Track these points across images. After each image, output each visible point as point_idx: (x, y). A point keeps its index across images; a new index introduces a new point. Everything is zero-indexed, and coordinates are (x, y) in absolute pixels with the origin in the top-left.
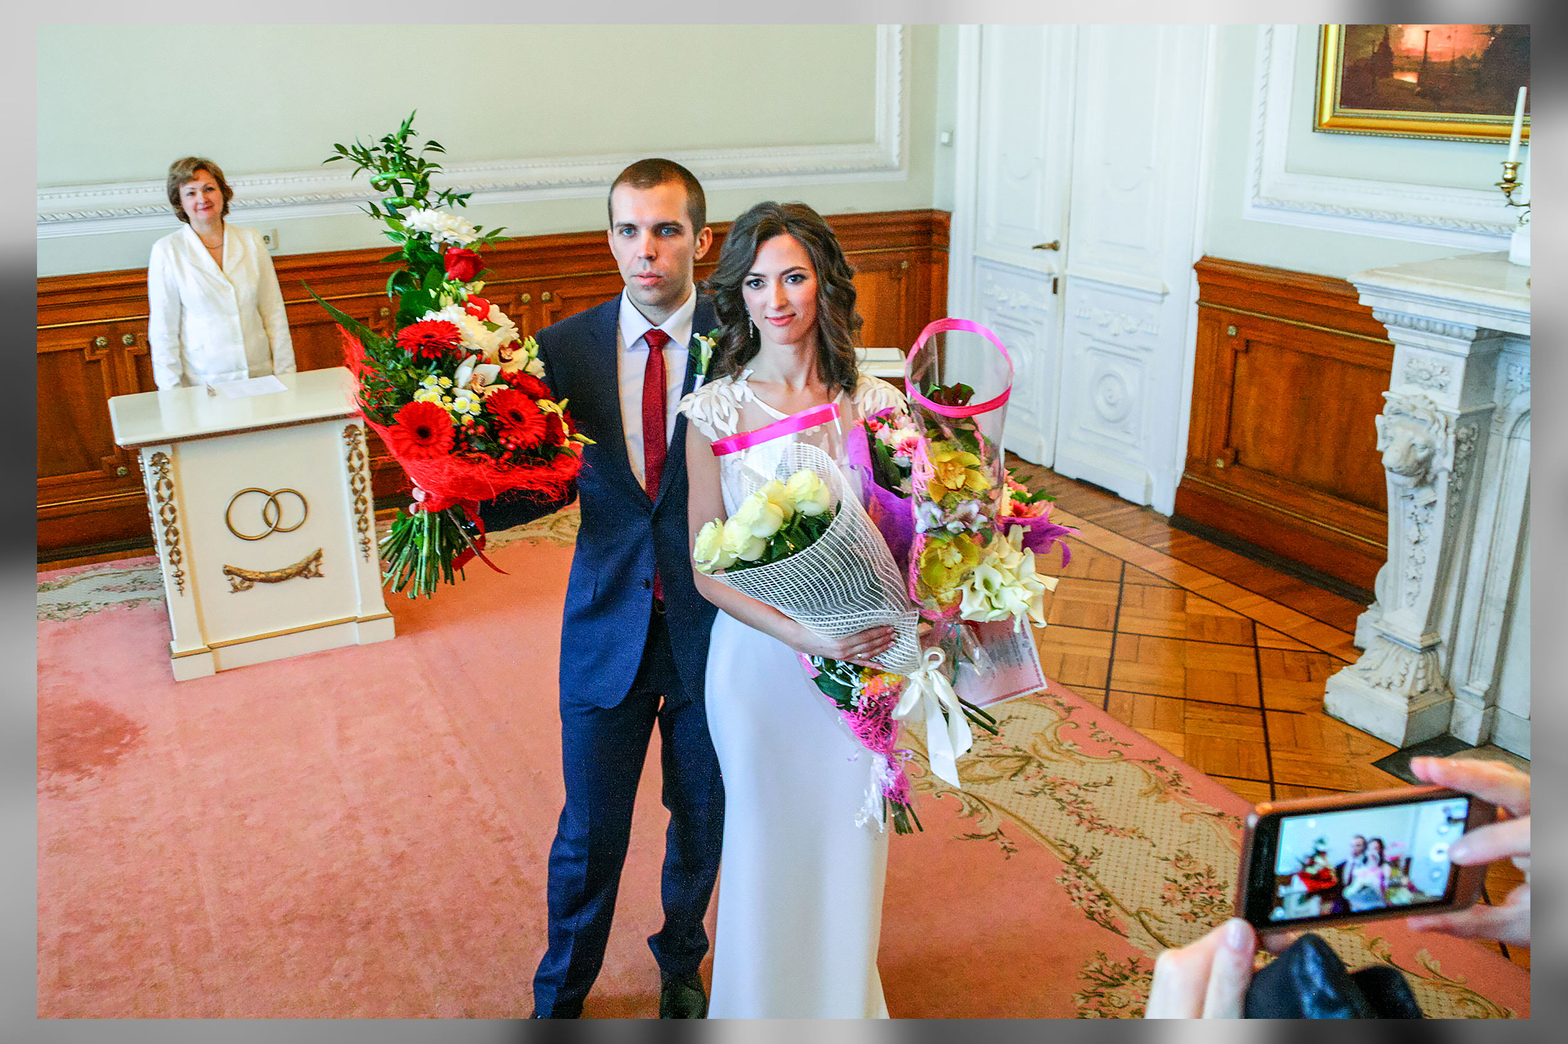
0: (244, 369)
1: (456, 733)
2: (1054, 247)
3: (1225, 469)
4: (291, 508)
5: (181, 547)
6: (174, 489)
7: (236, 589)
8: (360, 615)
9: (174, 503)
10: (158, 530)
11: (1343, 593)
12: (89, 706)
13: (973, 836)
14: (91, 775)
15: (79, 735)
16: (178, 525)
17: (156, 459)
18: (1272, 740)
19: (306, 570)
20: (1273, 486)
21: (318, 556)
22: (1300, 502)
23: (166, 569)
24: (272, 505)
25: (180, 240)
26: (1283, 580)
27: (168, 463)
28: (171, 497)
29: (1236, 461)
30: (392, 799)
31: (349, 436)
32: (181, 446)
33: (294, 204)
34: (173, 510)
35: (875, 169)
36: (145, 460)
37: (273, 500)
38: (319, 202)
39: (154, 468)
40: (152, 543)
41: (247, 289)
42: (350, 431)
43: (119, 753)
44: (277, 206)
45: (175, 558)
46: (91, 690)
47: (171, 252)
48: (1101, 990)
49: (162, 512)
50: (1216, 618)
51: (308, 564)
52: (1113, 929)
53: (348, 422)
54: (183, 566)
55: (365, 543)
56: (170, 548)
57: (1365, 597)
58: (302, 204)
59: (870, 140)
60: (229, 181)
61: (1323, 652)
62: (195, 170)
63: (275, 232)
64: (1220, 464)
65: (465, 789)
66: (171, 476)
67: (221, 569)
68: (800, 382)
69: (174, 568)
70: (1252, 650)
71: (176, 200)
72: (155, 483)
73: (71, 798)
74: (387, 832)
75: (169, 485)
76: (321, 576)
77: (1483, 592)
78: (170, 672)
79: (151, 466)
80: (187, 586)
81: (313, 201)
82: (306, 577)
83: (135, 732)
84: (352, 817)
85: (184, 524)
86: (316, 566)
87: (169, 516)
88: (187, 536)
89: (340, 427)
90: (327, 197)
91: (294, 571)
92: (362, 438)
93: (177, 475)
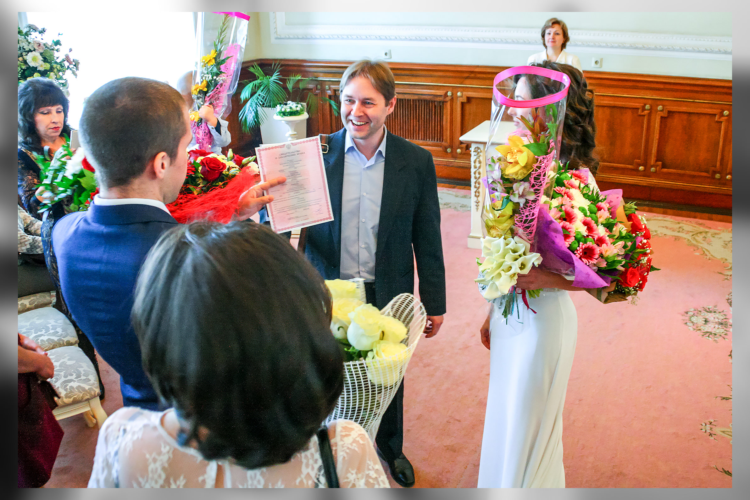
5: (480, 190)
6: (482, 164)
9: (480, 170)
10: (473, 180)
16: (480, 180)
17: (476, 149)
23: (473, 199)
27: (481, 152)
28: (480, 167)
33: (612, 47)
36: (472, 149)
38: (624, 47)
39: (475, 153)
40: (470, 186)
44: (604, 47)
45: (477, 194)
49: (475, 173)
54: (480, 199)
56: (476, 189)
58: (616, 47)
62: (553, 23)
63: (602, 59)
66: (481, 158)
69: (476, 198)
71: (543, 36)
72: (474, 159)
75: (480, 162)
80: (480, 207)
81: (622, 46)
87: (477, 176)
90: (628, 45)
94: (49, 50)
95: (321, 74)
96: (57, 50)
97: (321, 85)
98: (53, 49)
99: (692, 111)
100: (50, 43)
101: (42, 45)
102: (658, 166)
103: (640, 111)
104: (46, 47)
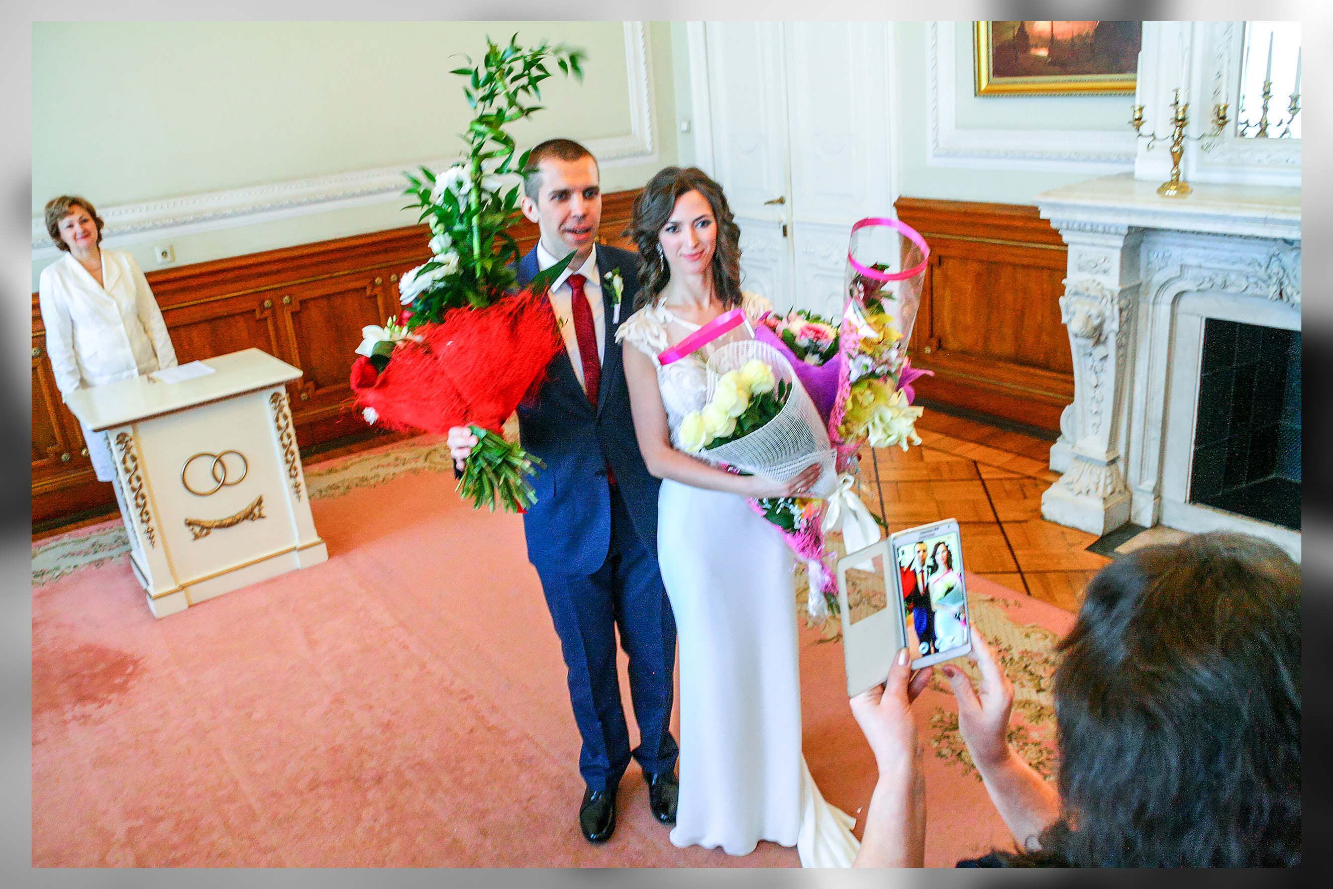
0: (133, 368)
1: (402, 625)
2: (781, 201)
3: (933, 354)
4: (234, 466)
5: (149, 508)
6: (138, 461)
7: (197, 537)
8: (299, 545)
9: (139, 472)
11: (1032, 434)
12: (88, 648)
13: (822, 641)
14: (110, 702)
15: (86, 672)
16: (144, 490)
17: (121, 438)
18: (1012, 543)
19: (250, 515)
20: (970, 362)
21: (260, 502)
22: (990, 372)
23: (138, 528)
24: (219, 466)
25: (63, 266)
26: (986, 430)
27: (131, 440)
28: (136, 468)
29: (940, 346)
30: (366, 682)
31: (274, 401)
32: (140, 425)
33: (185, 223)
34: (139, 479)
35: (635, 155)
37: (219, 460)
38: (205, 219)
39: (120, 446)
40: (118, 510)
41: (127, 302)
42: (275, 398)
43: (127, 682)
44: (171, 226)
45: (145, 518)
46: (85, 636)
47: (57, 278)
48: (946, 733)
49: (130, 481)
50: (948, 463)
51: (252, 510)
52: (941, 690)
53: (272, 391)
54: (152, 524)
55: (297, 486)
56: (139, 510)
57: (1053, 434)
59: (628, 133)
60: (99, 213)
61: (1029, 477)
62: (70, 205)
63: (171, 247)
64: (928, 350)
65: (423, 666)
66: (134, 452)
67: (183, 522)
68: (706, 302)
69: (144, 527)
70: (979, 482)
71: (55, 233)
73: (99, 722)
74: (371, 708)
75: (134, 459)
76: (263, 517)
77: (1145, 416)
78: (149, 611)
79: (118, 444)
80: (157, 539)
81: (201, 218)
82: (252, 519)
83: (135, 663)
84: (338, 701)
85: (150, 491)
86: (260, 510)
87: (136, 484)
88: (152, 499)
89: (267, 395)
90: (211, 215)
91: (242, 516)
92: (285, 403)
93: (139, 449)
99: (330, 292)
102: (308, 389)
103: (257, 313)
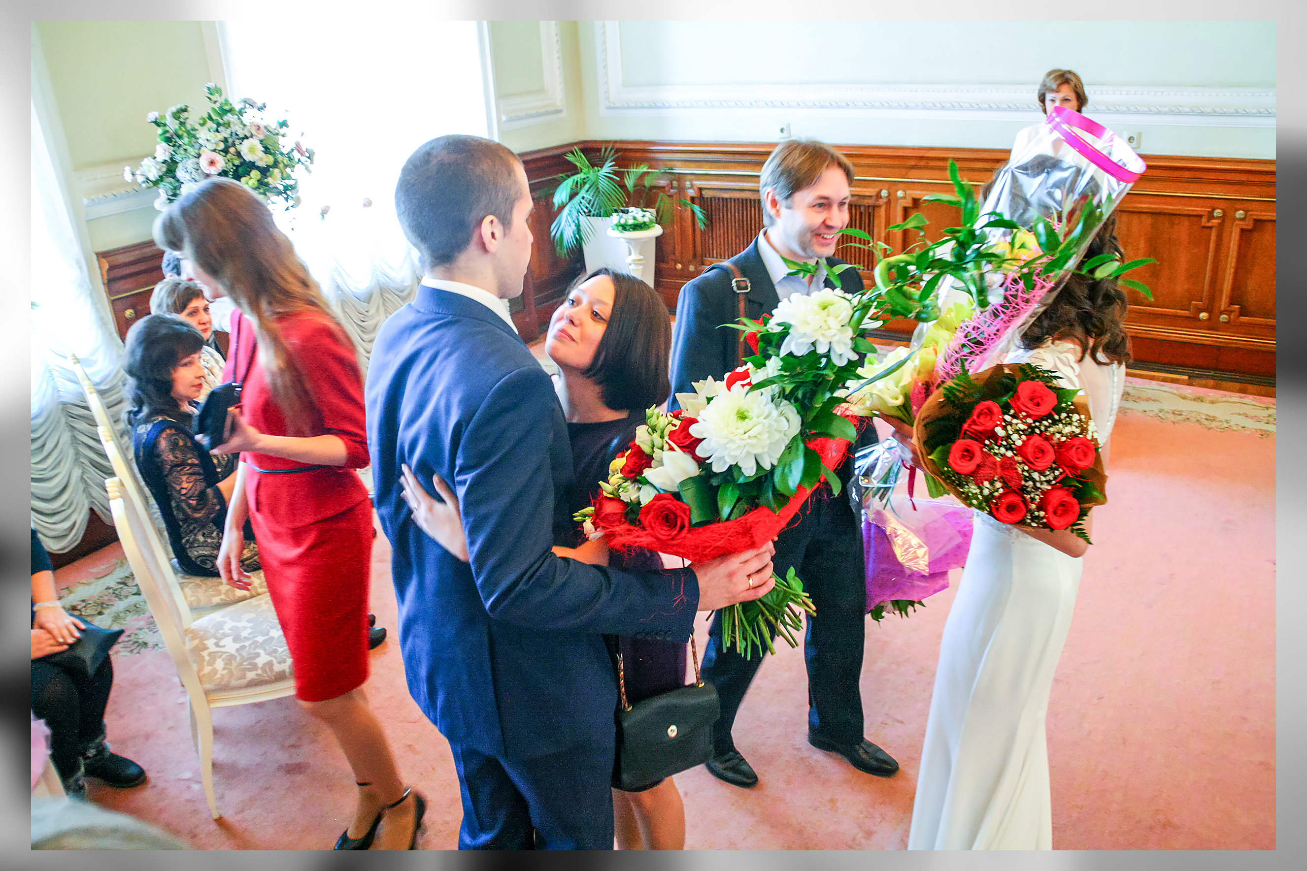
33: (1159, 113)
38: (1180, 113)
44: (1144, 113)
58: (1165, 114)
62: (1060, 84)
63: (1139, 134)
81: (1176, 112)
94: (271, 135)
95: (678, 164)
96: (283, 136)
97: (679, 180)
98: (277, 134)
100: (273, 125)
101: (262, 128)
102: (1232, 312)
103: (1204, 220)
104: (269, 131)
